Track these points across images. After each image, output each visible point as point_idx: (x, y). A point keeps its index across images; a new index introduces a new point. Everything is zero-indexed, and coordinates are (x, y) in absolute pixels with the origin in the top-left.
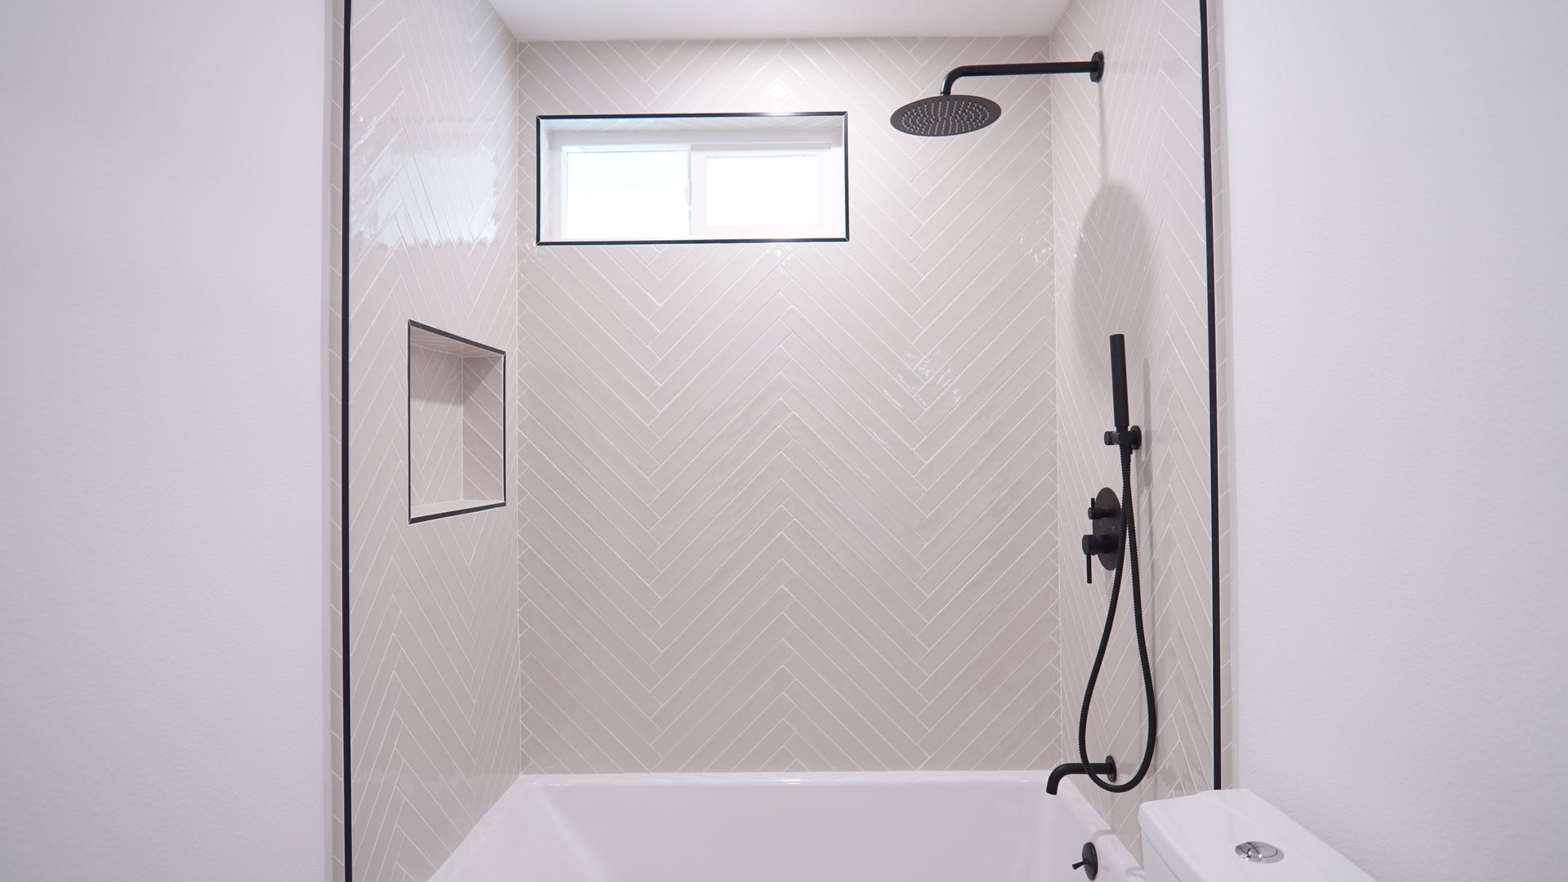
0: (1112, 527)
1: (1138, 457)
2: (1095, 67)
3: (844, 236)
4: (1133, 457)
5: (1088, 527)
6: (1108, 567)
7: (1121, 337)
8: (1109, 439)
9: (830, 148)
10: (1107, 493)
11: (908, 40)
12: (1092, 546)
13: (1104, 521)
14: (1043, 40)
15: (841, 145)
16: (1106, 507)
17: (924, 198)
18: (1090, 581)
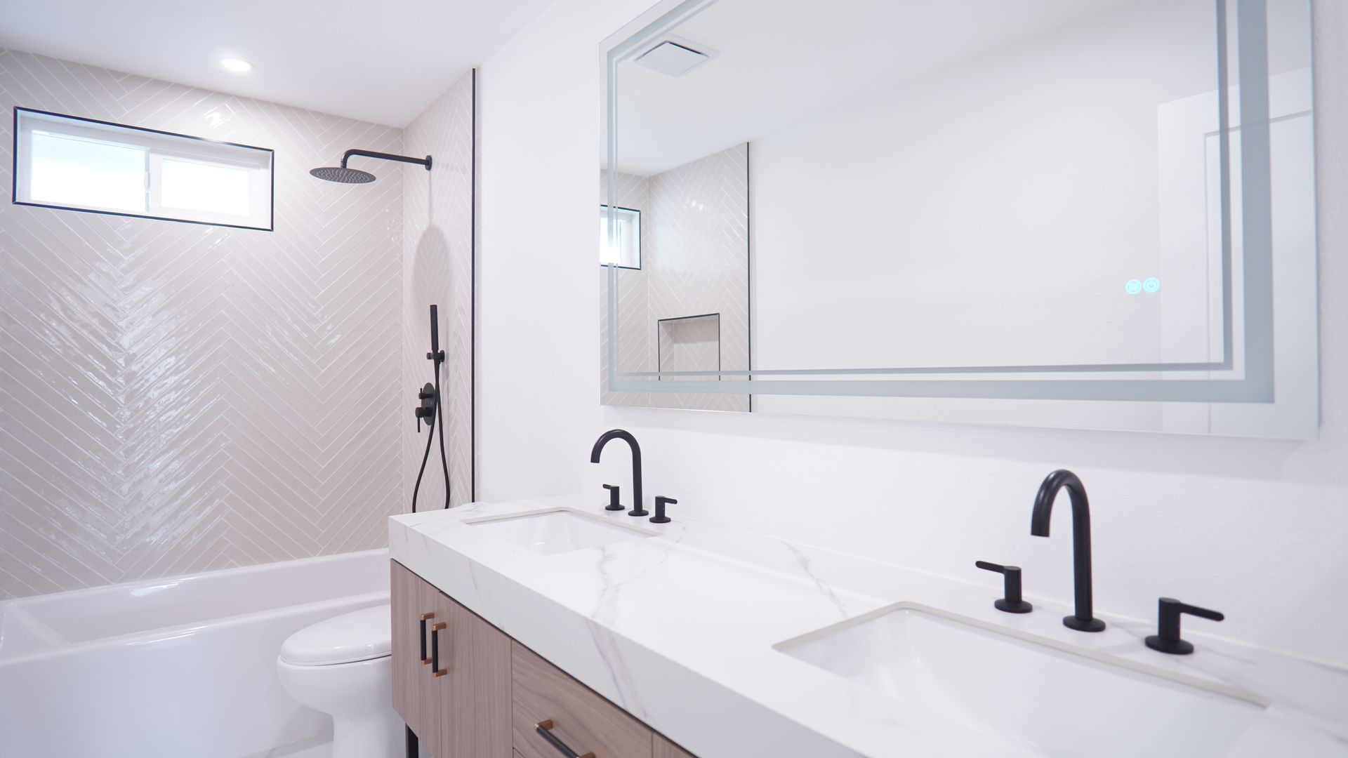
0: (430, 403)
1: (443, 365)
2: (428, 163)
3: (270, 228)
4: (441, 365)
5: (419, 404)
6: (428, 424)
7: (436, 306)
8: (429, 356)
9: (259, 168)
10: (429, 385)
11: (317, 114)
12: (420, 413)
13: (427, 400)
14: (401, 133)
15: (267, 167)
16: (428, 393)
17: (324, 211)
18: (419, 431)
